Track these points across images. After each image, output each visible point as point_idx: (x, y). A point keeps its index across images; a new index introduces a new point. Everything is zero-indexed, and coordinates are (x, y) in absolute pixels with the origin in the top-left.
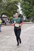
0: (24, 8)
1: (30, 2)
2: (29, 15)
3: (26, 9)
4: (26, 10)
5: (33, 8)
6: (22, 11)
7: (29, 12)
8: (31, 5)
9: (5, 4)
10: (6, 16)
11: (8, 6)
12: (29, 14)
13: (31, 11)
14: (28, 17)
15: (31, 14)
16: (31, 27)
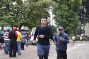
0: (60, 15)
1: (70, 6)
2: (67, 28)
3: (62, 17)
4: (61, 20)
5: (74, 16)
6: (55, 21)
7: (68, 22)
8: (71, 11)
10: (27, 29)
11: (32, 11)
12: (67, 26)
13: (70, 22)
15: (70, 26)
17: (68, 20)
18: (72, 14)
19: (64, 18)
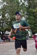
1: (35, 17)
2: (34, 30)
11: (11, 21)
14: (33, 32)
17: (34, 26)
19: (32, 24)
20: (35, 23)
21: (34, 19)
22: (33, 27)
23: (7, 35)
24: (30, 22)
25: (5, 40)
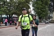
2: (41, 15)
4: (38, 10)
9: (15, 3)
14: (40, 17)
16: (43, 28)
18: (44, 7)
20: (42, 8)
21: (42, 4)
22: (40, 12)
23: (14, 18)
24: (37, 6)
25: (12, 24)
